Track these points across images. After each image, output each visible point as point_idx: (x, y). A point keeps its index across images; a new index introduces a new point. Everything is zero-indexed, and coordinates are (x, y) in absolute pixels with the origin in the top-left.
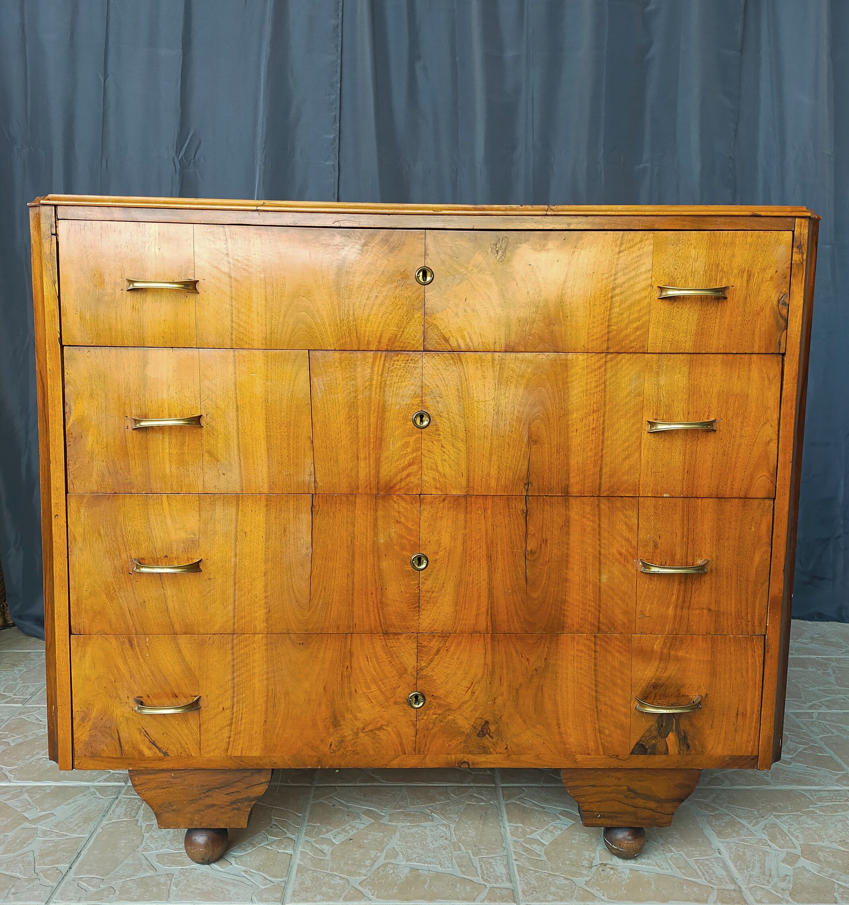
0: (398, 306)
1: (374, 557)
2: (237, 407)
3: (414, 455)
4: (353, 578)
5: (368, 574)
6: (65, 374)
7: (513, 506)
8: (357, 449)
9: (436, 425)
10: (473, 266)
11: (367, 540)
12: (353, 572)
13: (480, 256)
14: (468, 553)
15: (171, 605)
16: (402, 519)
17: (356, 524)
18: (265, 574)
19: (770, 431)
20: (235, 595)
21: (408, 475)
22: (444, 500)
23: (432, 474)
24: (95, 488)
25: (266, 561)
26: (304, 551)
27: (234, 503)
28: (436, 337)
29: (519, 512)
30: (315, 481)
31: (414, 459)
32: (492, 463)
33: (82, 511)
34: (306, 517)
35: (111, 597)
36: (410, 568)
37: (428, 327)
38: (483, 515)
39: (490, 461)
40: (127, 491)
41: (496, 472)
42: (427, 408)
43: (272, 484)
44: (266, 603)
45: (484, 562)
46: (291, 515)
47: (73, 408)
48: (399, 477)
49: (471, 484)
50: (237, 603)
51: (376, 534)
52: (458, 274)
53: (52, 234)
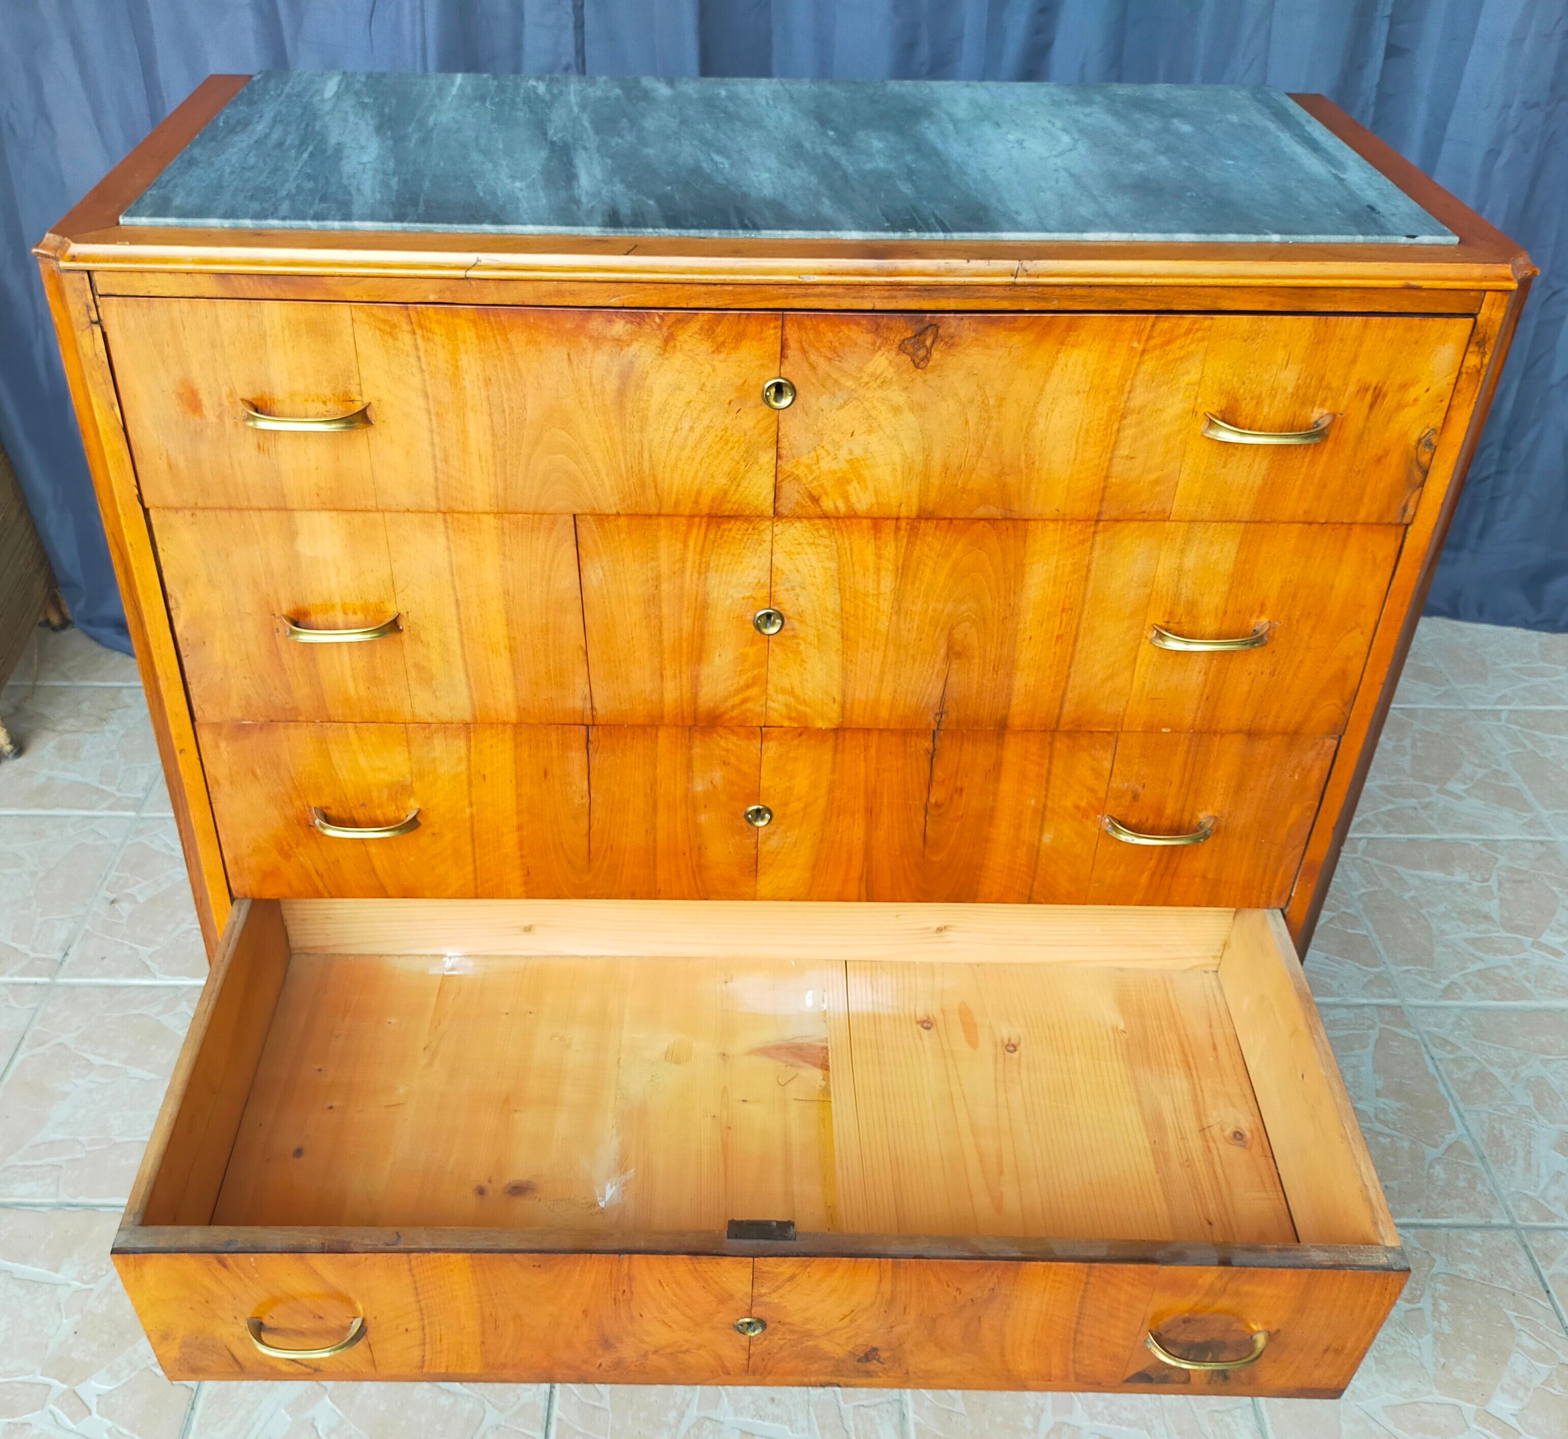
0: (730, 445)
1: (687, 808)
2: (457, 600)
3: (756, 672)
4: (655, 835)
5: (679, 830)
6: (160, 550)
7: (913, 743)
8: (661, 663)
9: (793, 629)
10: (871, 375)
11: (676, 786)
12: (654, 827)
13: (884, 357)
14: (836, 804)
15: (377, 864)
16: (733, 760)
17: (658, 765)
18: (519, 828)
19: (1356, 641)
20: (474, 854)
21: (745, 701)
22: (800, 735)
23: (781, 698)
24: (238, 715)
25: (519, 813)
26: (577, 800)
27: (463, 735)
28: (797, 496)
29: (922, 752)
30: (592, 708)
31: (754, 677)
32: (885, 684)
33: (223, 744)
34: (577, 757)
35: (285, 854)
36: (744, 823)
37: (783, 480)
38: (862, 755)
39: (882, 681)
40: (290, 718)
41: (890, 697)
42: (779, 604)
43: (521, 710)
44: (523, 863)
45: (860, 818)
46: (555, 753)
47: (181, 601)
48: (730, 704)
49: (848, 714)
50: (478, 863)
51: (690, 779)
52: (839, 389)
53: (93, 322)
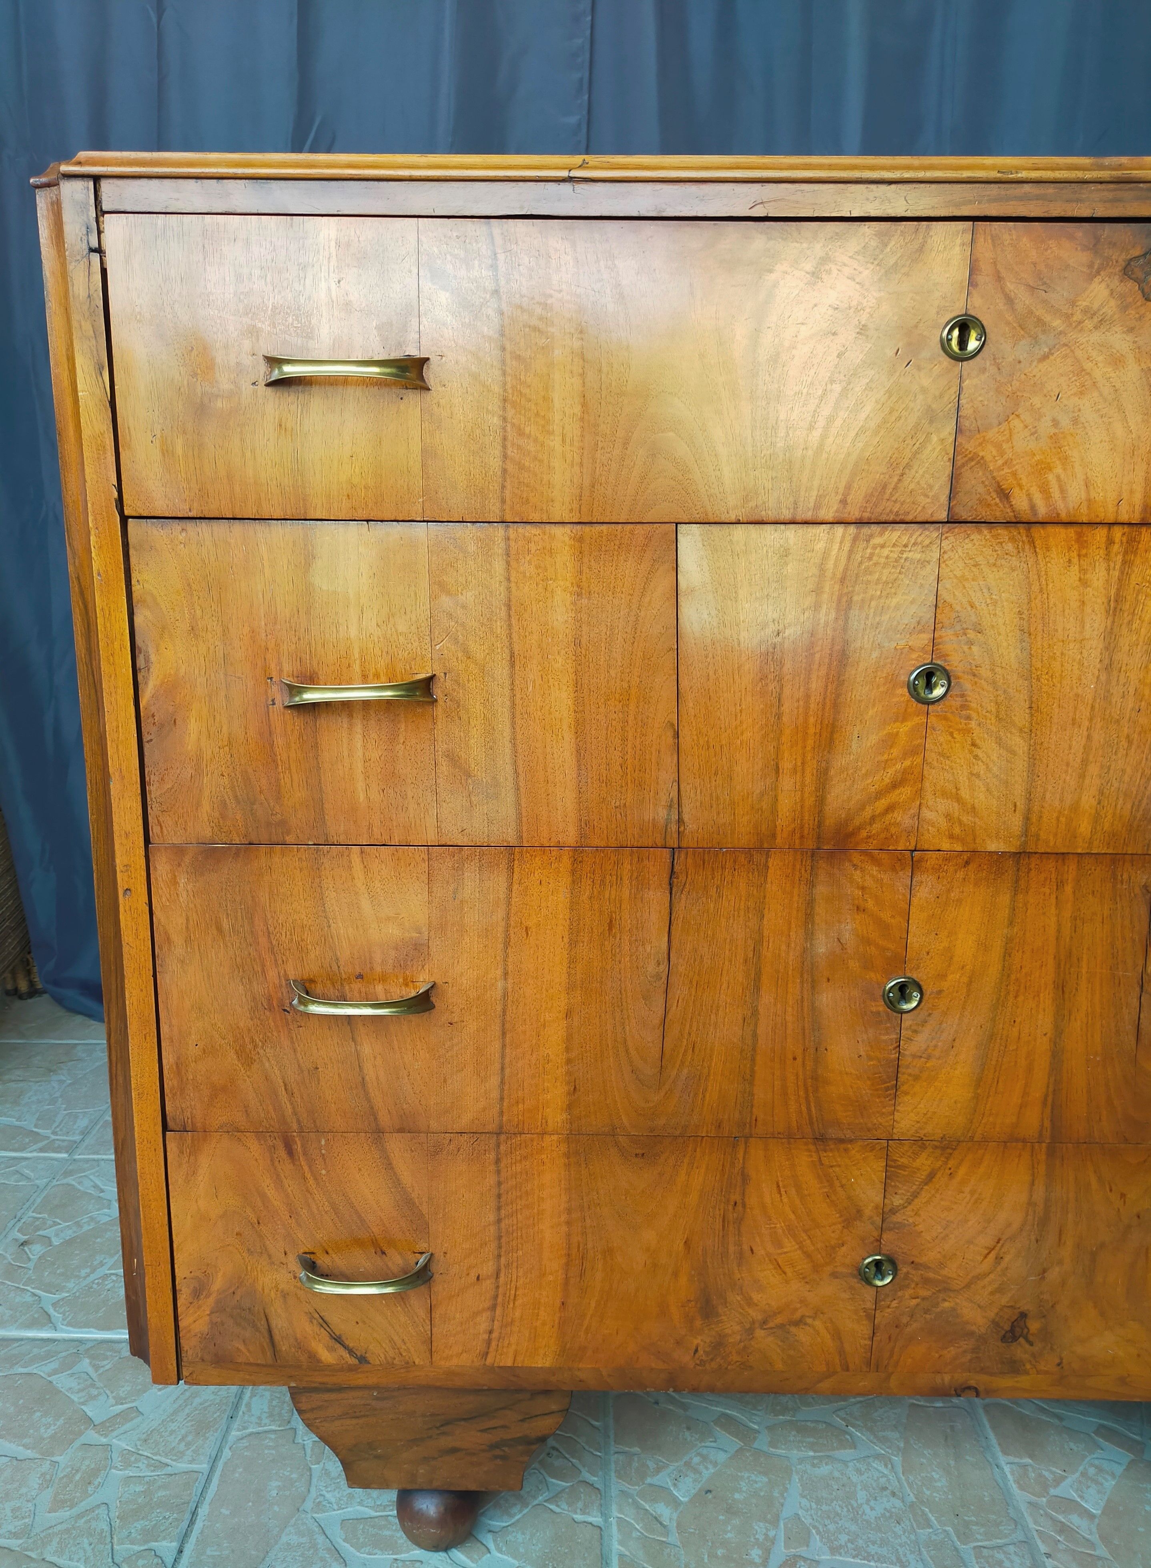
0: (896, 414)
1: (802, 982)
2: (512, 655)
3: (907, 763)
4: (756, 1025)
5: (789, 1018)
6: (134, 582)
7: (1125, 876)
8: (777, 749)
9: (962, 696)
10: (1085, 311)
11: (789, 946)
12: (755, 1012)
13: (1103, 285)
14: (1013, 977)
15: (370, 1074)
16: (870, 904)
17: (766, 912)
18: (568, 1014)
20: (503, 1056)
21: (890, 809)
22: (967, 863)
23: (944, 805)
24: (208, 833)
25: (570, 988)
26: (651, 968)
27: (503, 865)
28: (981, 489)
29: (1137, 890)
30: (680, 821)
31: (905, 772)
32: (1087, 781)
33: (182, 880)
34: (657, 897)
35: (246, 1057)
36: (880, 1007)
37: (963, 465)
38: (1053, 896)
39: (1082, 776)
40: (275, 839)
41: (1094, 803)
42: (944, 656)
43: (584, 824)
44: (568, 1073)
45: (1047, 999)
46: (626, 893)
47: (153, 658)
48: (868, 813)
49: (1033, 829)
50: (507, 1071)
51: (809, 935)
52: (1044, 332)
53: (91, 250)
